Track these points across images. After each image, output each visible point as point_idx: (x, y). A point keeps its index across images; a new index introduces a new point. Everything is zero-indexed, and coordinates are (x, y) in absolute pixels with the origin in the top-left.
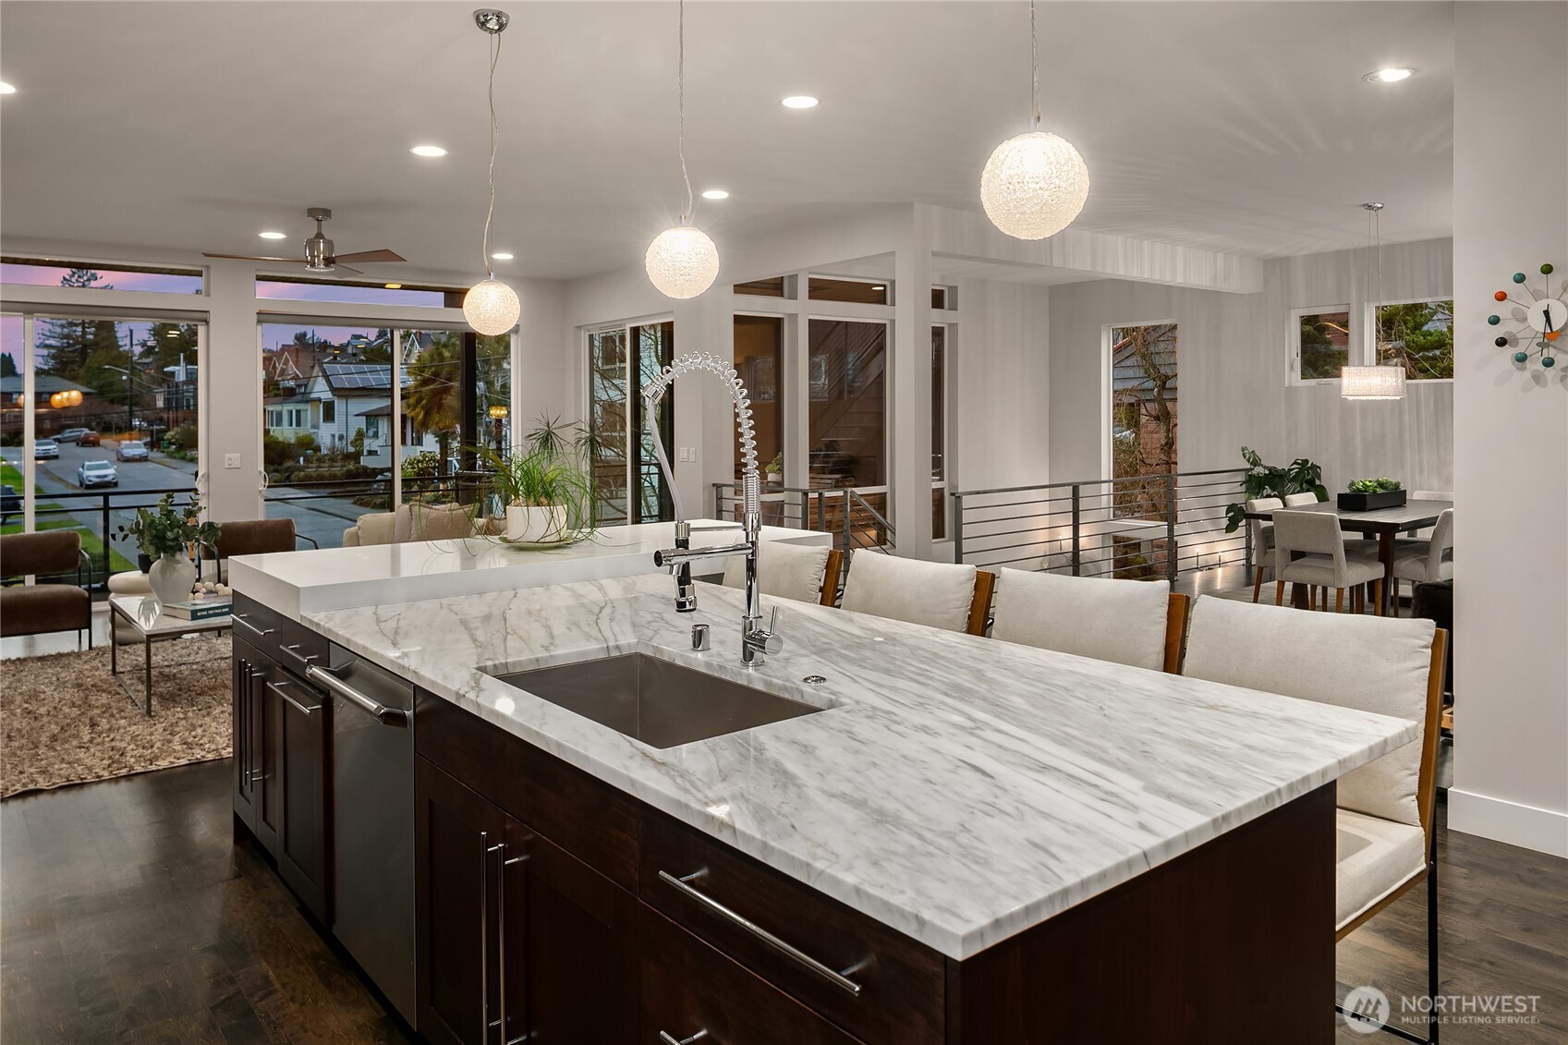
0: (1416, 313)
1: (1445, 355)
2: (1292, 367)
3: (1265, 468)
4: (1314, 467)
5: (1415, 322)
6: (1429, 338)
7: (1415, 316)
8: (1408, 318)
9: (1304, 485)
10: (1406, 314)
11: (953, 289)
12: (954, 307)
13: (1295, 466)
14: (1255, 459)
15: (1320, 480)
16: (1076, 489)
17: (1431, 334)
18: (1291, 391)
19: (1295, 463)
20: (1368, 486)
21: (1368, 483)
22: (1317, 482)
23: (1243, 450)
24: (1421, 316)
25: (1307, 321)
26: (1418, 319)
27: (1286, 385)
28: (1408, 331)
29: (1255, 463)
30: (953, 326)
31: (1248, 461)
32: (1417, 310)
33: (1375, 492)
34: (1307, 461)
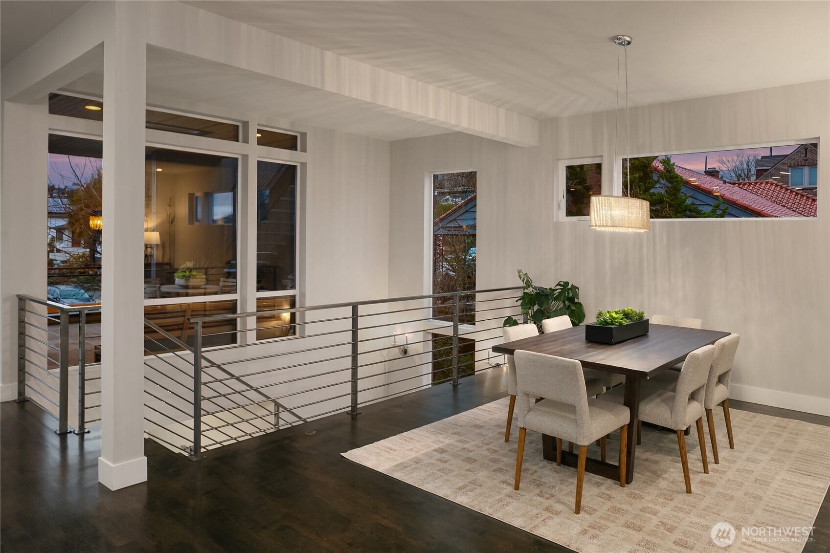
0: (646, 181)
1: (664, 208)
2: (559, 206)
3: (535, 288)
4: (574, 288)
5: (645, 187)
6: (654, 197)
7: (645, 183)
8: (641, 184)
9: (567, 302)
10: (640, 181)
11: (304, 135)
12: (304, 150)
13: (559, 287)
14: (528, 280)
15: (578, 299)
16: (355, 307)
17: (655, 195)
18: (558, 225)
19: (558, 284)
20: (615, 318)
21: (614, 315)
22: (576, 300)
23: (519, 272)
24: (649, 183)
25: (570, 169)
26: (647, 185)
27: (554, 221)
28: (641, 193)
29: (528, 284)
30: (304, 165)
31: (523, 281)
32: (646, 179)
33: (621, 324)
34: (567, 283)
